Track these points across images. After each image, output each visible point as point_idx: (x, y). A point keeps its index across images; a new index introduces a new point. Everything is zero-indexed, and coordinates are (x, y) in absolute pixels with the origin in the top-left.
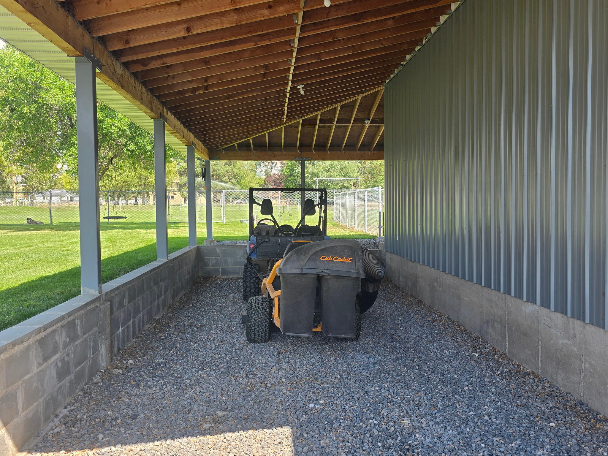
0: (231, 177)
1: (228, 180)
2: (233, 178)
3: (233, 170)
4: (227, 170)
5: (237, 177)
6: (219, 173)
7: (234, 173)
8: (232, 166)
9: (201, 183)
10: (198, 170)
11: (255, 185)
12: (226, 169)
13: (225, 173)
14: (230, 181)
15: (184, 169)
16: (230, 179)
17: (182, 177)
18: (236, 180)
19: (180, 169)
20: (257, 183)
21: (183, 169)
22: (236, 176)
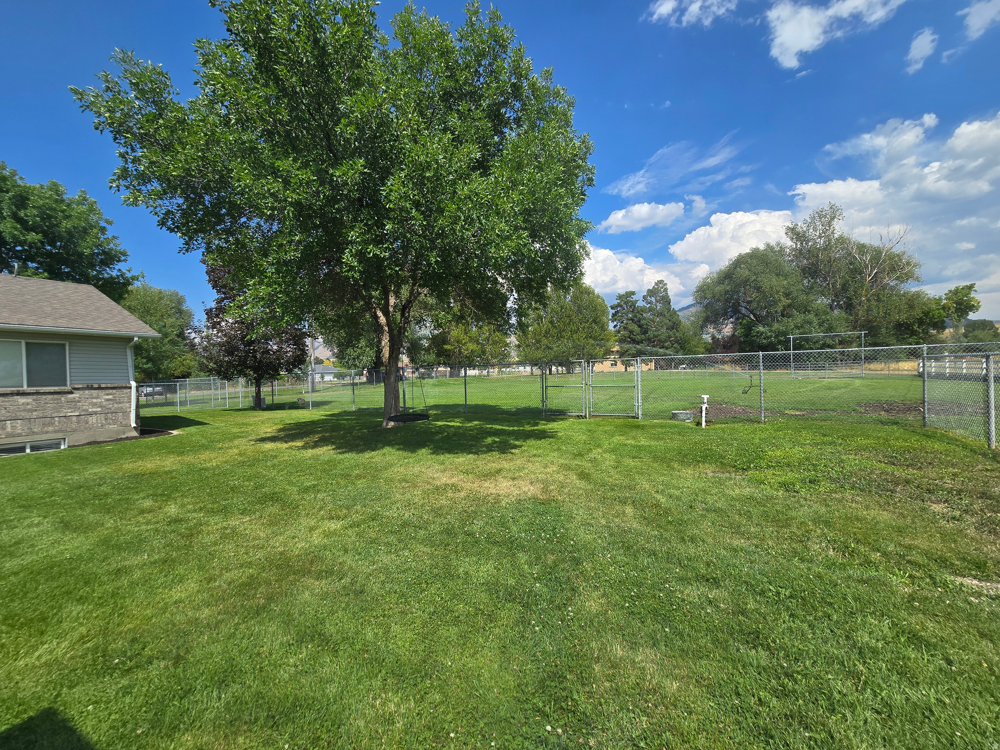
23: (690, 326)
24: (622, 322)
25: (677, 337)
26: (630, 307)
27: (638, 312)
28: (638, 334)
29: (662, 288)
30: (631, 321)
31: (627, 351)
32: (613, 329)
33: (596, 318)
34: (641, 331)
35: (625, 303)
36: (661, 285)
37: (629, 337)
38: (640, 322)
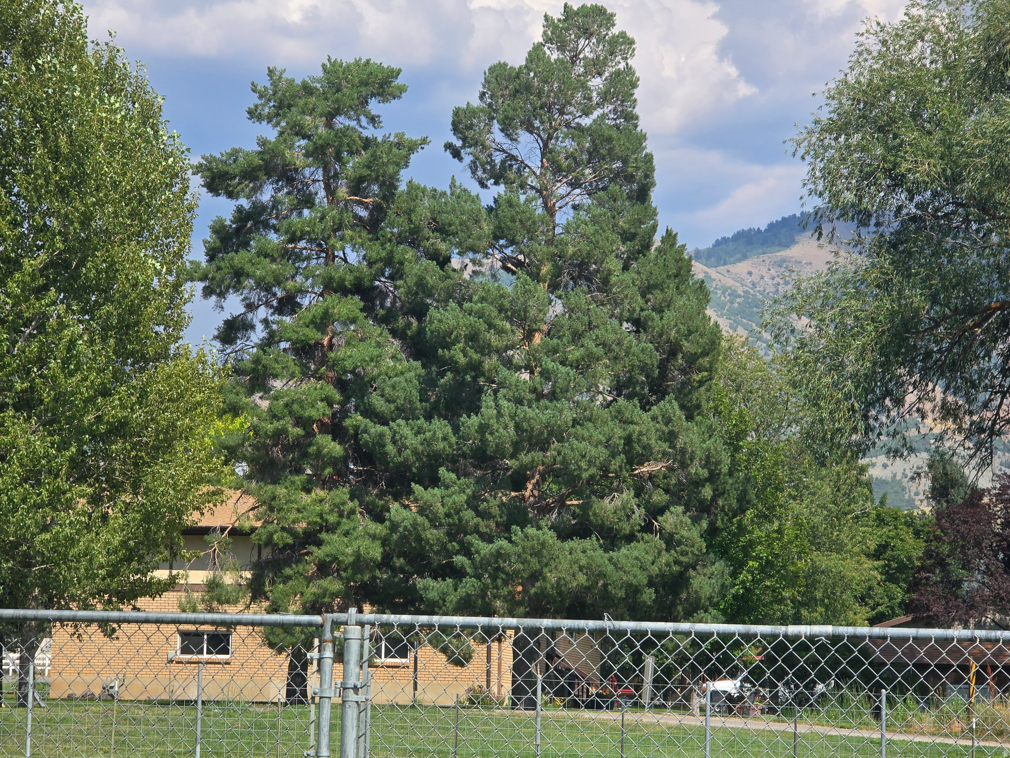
0: (659, 497)
1: (639, 514)
2: (676, 498)
3: (679, 444)
4: (628, 440)
5: (707, 492)
6: (565, 462)
7: (684, 465)
8: (670, 406)
9: (419, 539)
10: (406, 431)
11: (851, 563)
12: (619, 432)
13: (615, 464)
14: (648, 528)
15: (300, 421)
16: (656, 511)
17: (281, 491)
18: (695, 520)
19: (270, 427)
20: (872, 546)
21: (288, 423)
22: (698, 483)
23: (778, 379)
24: (288, 305)
25: (683, 459)
26: (357, 187)
27: (413, 238)
28: (405, 412)
29: (596, 67)
30: (352, 305)
31: (311, 538)
32: (214, 351)
33: (85, 248)
34: (428, 383)
35: (317, 153)
36: (588, 50)
37: (336, 430)
38: (420, 312)
